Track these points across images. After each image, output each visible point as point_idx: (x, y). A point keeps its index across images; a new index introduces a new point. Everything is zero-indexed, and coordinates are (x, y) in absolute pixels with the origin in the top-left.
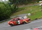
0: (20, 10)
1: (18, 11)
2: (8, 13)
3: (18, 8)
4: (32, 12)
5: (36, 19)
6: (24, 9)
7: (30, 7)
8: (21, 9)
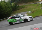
0: (20, 8)
1: (18, 9)
4: (32, 10)
5: (37, 16)
6: (24, 7)
7: (30, 5)
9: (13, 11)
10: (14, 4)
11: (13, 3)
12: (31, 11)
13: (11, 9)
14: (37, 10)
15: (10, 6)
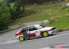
1: (24, 16)
2: (5, 19)
3: (24, 10)
4: (51, 18)
6: (36, 12)
8: (30, 11)
9: (14, 19)
10: (15, 6)
11: (14, 3)
12: (49, 20)
13: (9, 14)
14: (60, 19)
15: (8, 9)
